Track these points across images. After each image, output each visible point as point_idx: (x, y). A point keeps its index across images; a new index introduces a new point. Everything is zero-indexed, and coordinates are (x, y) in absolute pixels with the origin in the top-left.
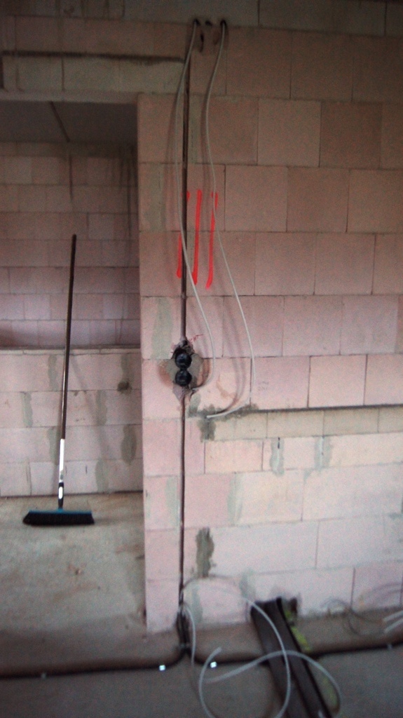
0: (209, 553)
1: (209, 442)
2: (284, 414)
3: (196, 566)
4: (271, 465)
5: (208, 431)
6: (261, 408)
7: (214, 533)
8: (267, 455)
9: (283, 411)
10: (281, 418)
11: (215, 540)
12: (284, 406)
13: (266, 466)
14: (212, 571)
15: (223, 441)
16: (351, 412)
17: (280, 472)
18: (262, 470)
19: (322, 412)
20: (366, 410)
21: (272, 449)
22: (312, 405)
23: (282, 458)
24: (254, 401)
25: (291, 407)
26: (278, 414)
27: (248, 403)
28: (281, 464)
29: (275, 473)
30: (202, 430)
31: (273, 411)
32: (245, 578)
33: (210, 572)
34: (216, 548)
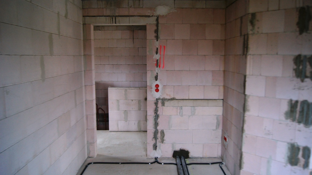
0: (164, 137)
1: (164, 107)
2: (183, 100)
3: (160, 140)
4: (180, 114)
5: (163, 104)
6: (177, 99)
7: (165, 131)
8: (179, 111)
9: (182, 99)
10: (182, 101)
11: (165, 133)
12: (183, 98)
13: (178, 114)
15: (167, 107)
16: (200, 100)
17: (182, 116)
18: (177, 115)
19: (193, 100)
20: (204, 100)
21: (180, 109)
22: (190, 98)
23: (182, 112)
24: (175, 97)
25: (184, 99)
26: (181, 100)
27: (173, 97)
28: (182, 114)
29: (181, 116)
30: (162, 104)
31: (180, 99)
32: (173, 145)
33: (164, 142)
34: (165, 135)
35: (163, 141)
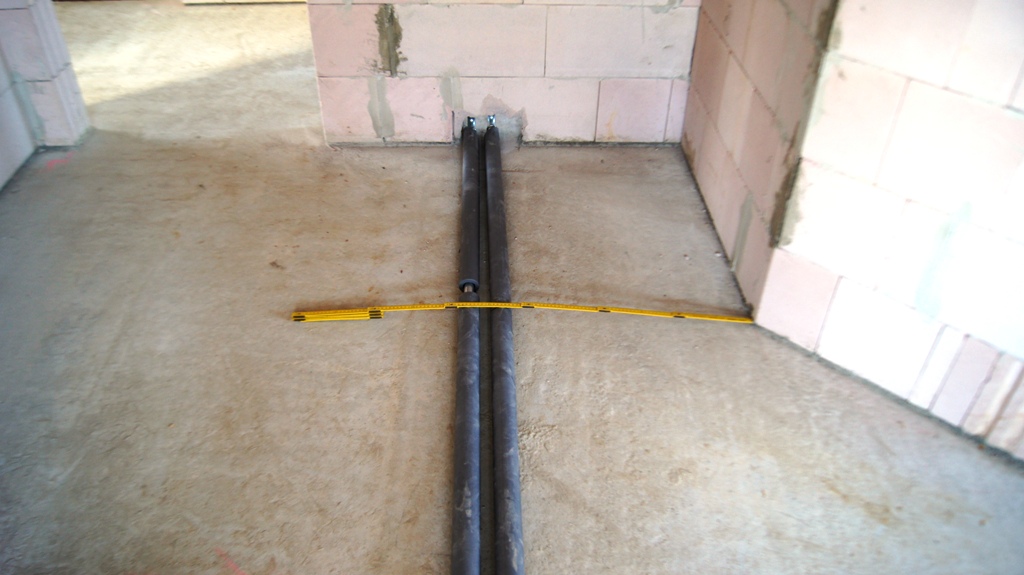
3: (379, 59)
7: (400, 12)
11: (402, 23)
14: (402, 66)
32: (447, 83)
33: (399, 69)
34: (404, 34)
35: (397, 62)
